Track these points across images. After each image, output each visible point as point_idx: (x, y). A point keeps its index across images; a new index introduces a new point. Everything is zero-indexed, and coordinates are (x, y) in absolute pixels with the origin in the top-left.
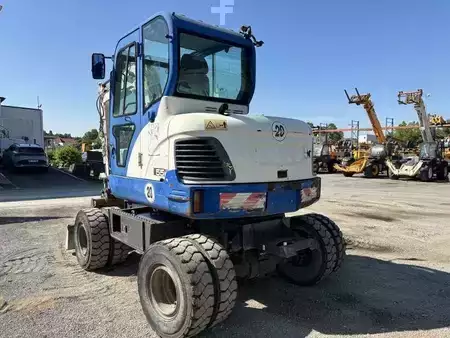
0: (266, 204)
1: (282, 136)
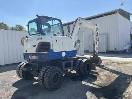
1: (27, 42)
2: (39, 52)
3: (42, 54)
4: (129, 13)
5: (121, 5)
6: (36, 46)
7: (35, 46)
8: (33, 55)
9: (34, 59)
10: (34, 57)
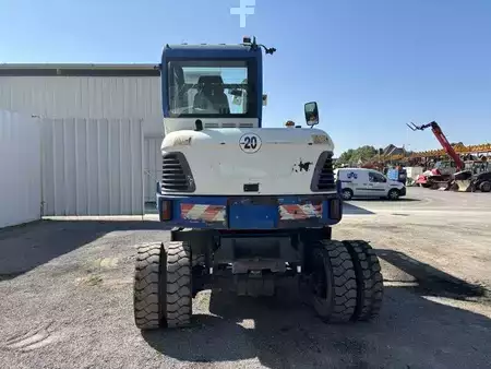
0: (228, 217)
1: (254, 147)
10: (309, 210)
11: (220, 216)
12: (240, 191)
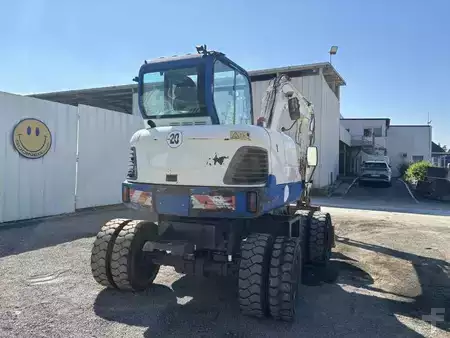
1: (177, 143)
2: (236, 181)
3: (249, 192)
4: (341, 79)
5: (331, 53)
6: (227, 162)
7: (220, 160)
8: (212, 195)
9: (219, 210)
10: (219, 202)
11: (149, 202)
12: (164, 181)
